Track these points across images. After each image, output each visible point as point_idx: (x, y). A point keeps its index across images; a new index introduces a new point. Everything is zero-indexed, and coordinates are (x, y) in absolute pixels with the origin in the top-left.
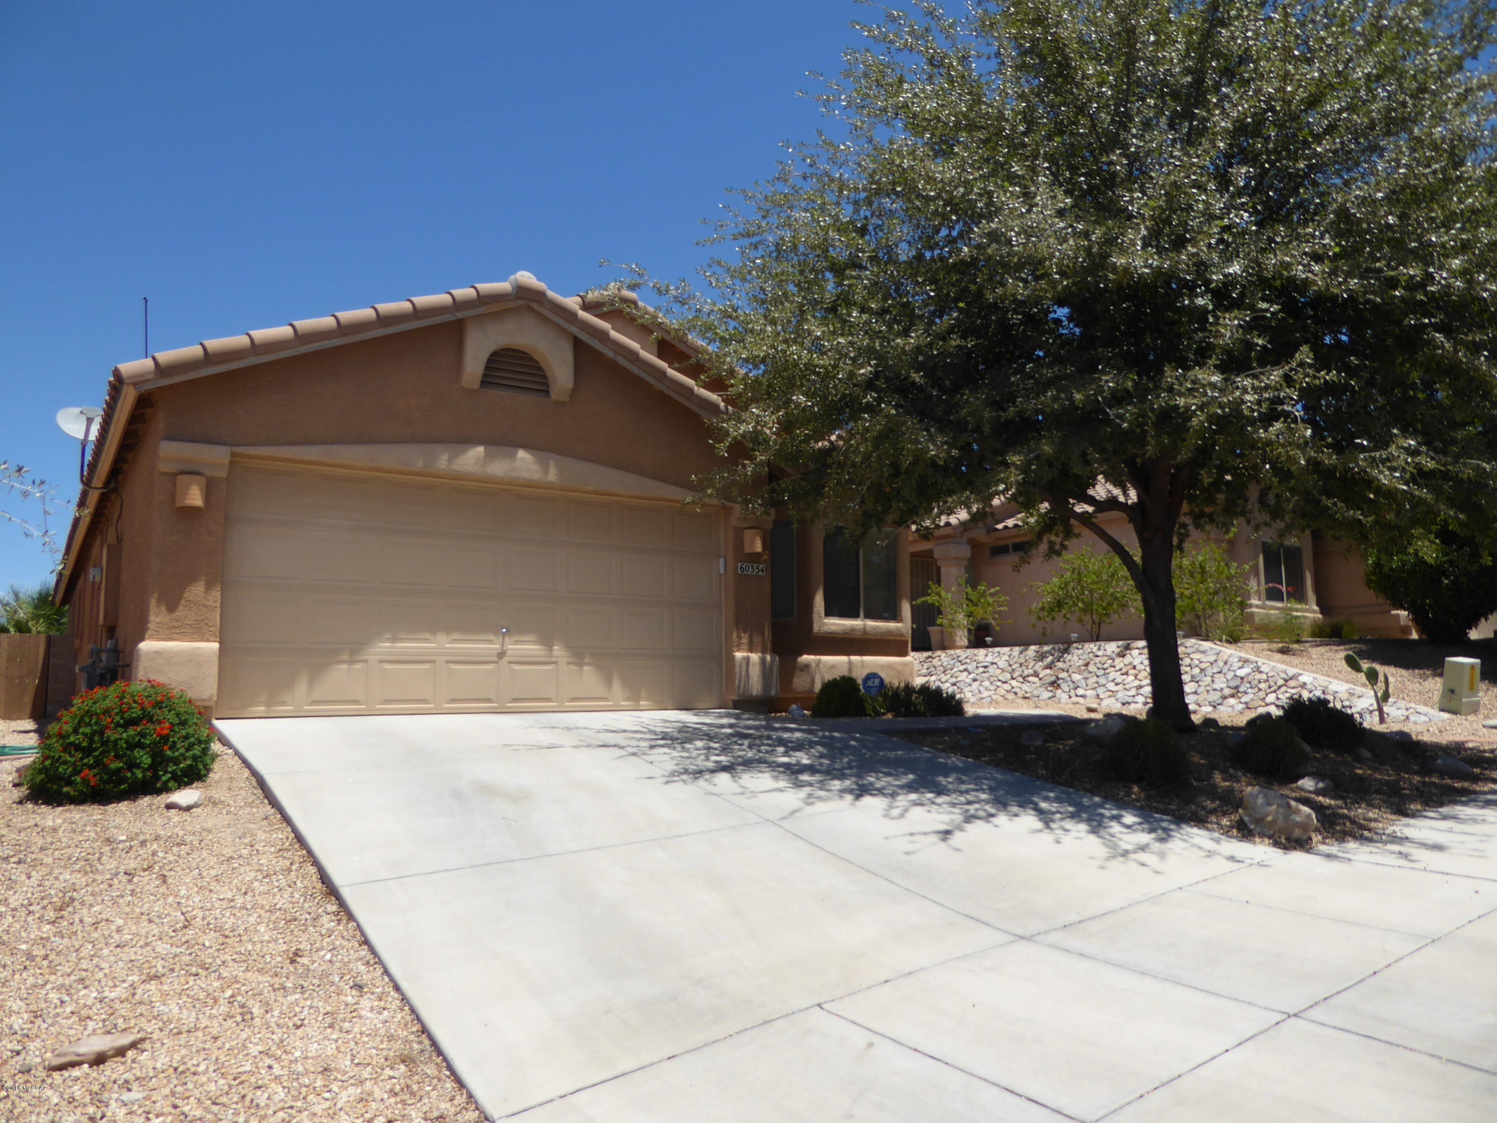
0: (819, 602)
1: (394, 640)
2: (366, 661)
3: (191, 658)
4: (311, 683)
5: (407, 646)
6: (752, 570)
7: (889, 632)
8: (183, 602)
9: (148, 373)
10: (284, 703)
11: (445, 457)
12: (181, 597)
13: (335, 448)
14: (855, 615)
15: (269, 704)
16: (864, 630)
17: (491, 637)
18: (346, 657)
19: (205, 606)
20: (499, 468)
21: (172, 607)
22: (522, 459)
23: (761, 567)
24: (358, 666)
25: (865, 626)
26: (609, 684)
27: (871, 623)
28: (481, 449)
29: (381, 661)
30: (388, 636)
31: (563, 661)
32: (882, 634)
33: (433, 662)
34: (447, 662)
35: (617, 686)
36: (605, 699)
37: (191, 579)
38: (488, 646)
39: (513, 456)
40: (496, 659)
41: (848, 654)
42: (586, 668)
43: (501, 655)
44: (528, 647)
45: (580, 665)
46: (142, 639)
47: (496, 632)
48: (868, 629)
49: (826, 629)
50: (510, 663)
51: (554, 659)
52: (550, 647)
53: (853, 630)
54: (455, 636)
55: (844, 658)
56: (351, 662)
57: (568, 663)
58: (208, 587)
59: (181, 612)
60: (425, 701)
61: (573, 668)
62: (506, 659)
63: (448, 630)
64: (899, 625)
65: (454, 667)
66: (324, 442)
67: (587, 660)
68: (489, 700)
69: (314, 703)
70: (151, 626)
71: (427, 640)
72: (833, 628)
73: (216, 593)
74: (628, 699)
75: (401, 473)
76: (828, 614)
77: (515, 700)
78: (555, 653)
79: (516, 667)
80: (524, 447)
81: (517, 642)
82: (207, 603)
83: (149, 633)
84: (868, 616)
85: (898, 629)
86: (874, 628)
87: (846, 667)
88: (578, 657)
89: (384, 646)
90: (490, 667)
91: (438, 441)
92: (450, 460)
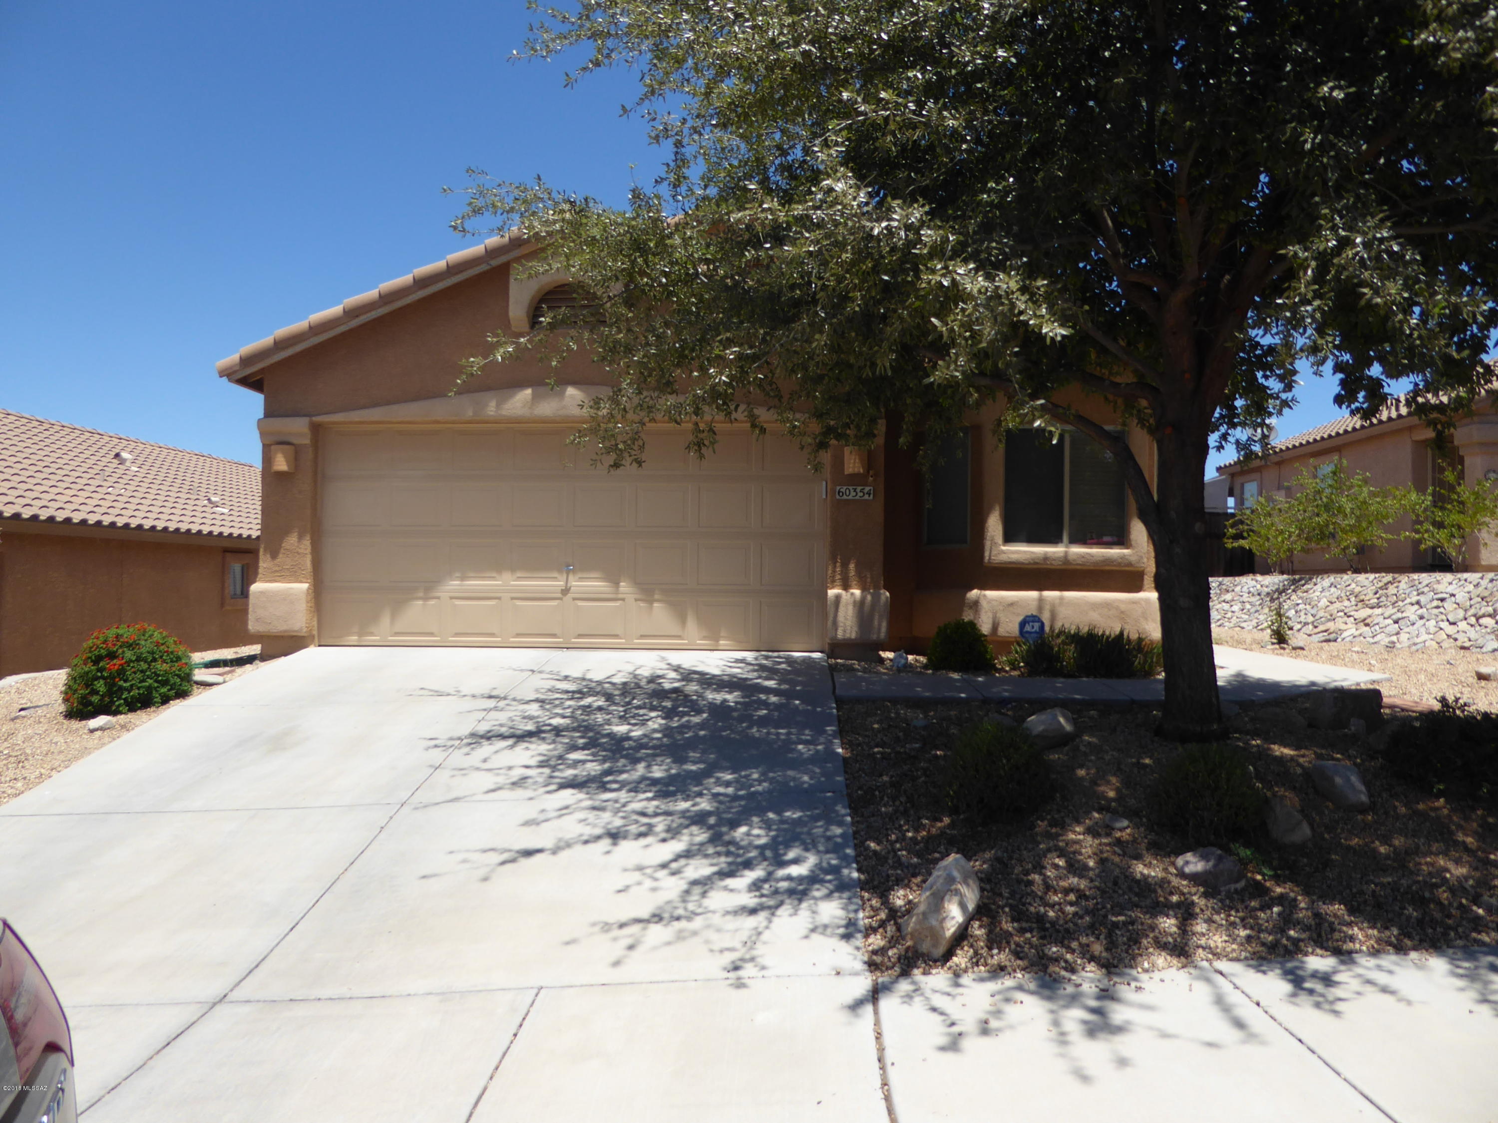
0: (994, 525)
1: (463, 579)
2: (438, 598)
3: (285, 598)
4: (393, 617)
5: (475, 584)
6: (852, 494)
7: (1108, 561)
8: (282, 551)
9: (235, 365)
10: (372, 634)
11: (493, 404)
12: (280, 547)
13: (395, 407)
14: (1054, 539)
15: (361, 634)
16: (1066, 559)
17: (556, 575)
18: (421, 594)
19: (298, 553)
20: (548, 408)
21: (274, 556)
22: (572, 396)
23: (867, 489)
24: (432, 602)
25: (1066, 553)
26: (683, 621)
27: (1077, 550)
28: (529, 391)
29: (451, 598)
30: (458, 575)
31: (630, 598)
32: (1096, 563)
33: (499, 598)
34: (513, 599)
35: (692, 625)
36: (679, 637)
37: (287, 532)
38: (553, 583)
39: (562, 394)
40: (560, 595)
41: (1040, 589)
42: (656, 605)
43: (566, 591)
44: (594, 584)
45: (650, 602)
46: (254, 582)
47: (560, 571)
48: (1070, 558)
49: (1003, 558)
50: (574, 599)
51: (620, 596)
52: (617, 584)
53: (1046, 558)
54: (519, 574)
55: (1034, 594)
56: (426, 599)
57: (636, 600)
58: (300, 538)
59: (281, 558)
60: (492, 635)
61: (642, 604)
62: (570, 596)
63: (513, 569)
64: (1126, 551)
65: (519, 603)
66: (388, 403)
67: (656, 597)
68: (554, 636)
69: (397, 634)
70: (260, 570)
71: (493, 578)
72: (1014, 557)
73: (307, 543)
74: (704, 638)
75: (454, 422)
76: (1009, 538)
77: (580, 636)
78: (621, 589)
79: (580, 603)
80: (574, 383)
81: (581, 579)
82: (300, 551)
83: (260, 576)
84: (1073, 541)
85: (1123, 557)
86: (1082, 556)
87: (1035, 604)
88: (647, 593)
89: (454, 584)
90: (554, 603)
91: (489, 389)
92: (498, 406)
